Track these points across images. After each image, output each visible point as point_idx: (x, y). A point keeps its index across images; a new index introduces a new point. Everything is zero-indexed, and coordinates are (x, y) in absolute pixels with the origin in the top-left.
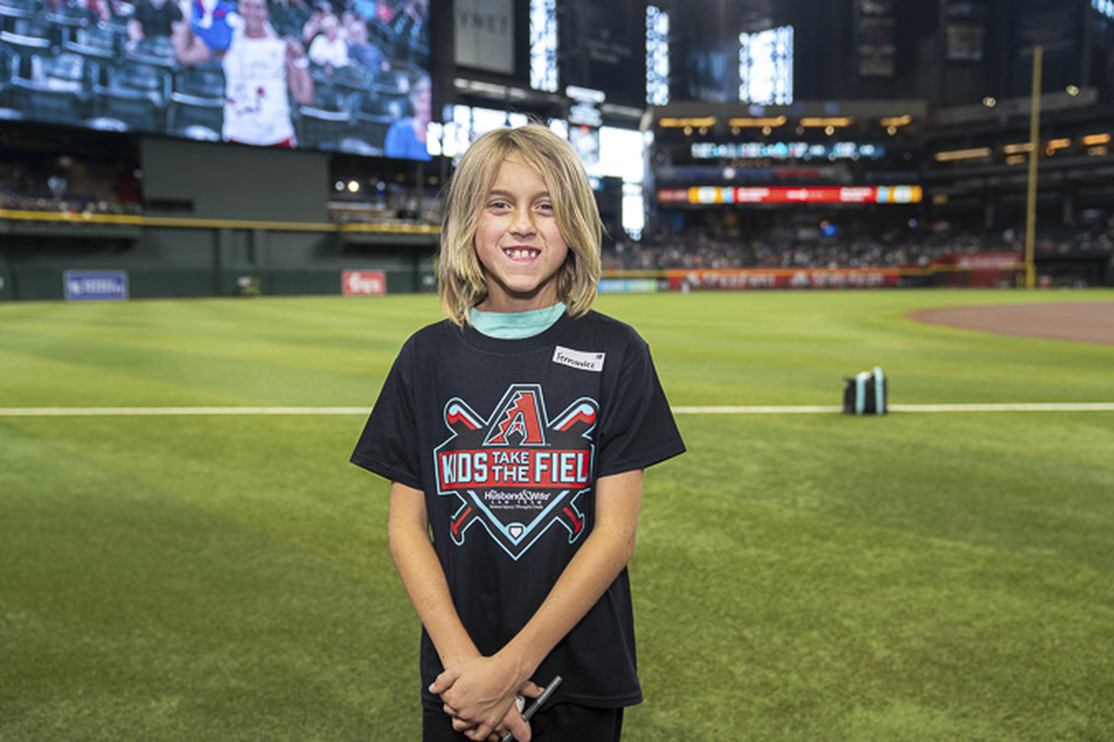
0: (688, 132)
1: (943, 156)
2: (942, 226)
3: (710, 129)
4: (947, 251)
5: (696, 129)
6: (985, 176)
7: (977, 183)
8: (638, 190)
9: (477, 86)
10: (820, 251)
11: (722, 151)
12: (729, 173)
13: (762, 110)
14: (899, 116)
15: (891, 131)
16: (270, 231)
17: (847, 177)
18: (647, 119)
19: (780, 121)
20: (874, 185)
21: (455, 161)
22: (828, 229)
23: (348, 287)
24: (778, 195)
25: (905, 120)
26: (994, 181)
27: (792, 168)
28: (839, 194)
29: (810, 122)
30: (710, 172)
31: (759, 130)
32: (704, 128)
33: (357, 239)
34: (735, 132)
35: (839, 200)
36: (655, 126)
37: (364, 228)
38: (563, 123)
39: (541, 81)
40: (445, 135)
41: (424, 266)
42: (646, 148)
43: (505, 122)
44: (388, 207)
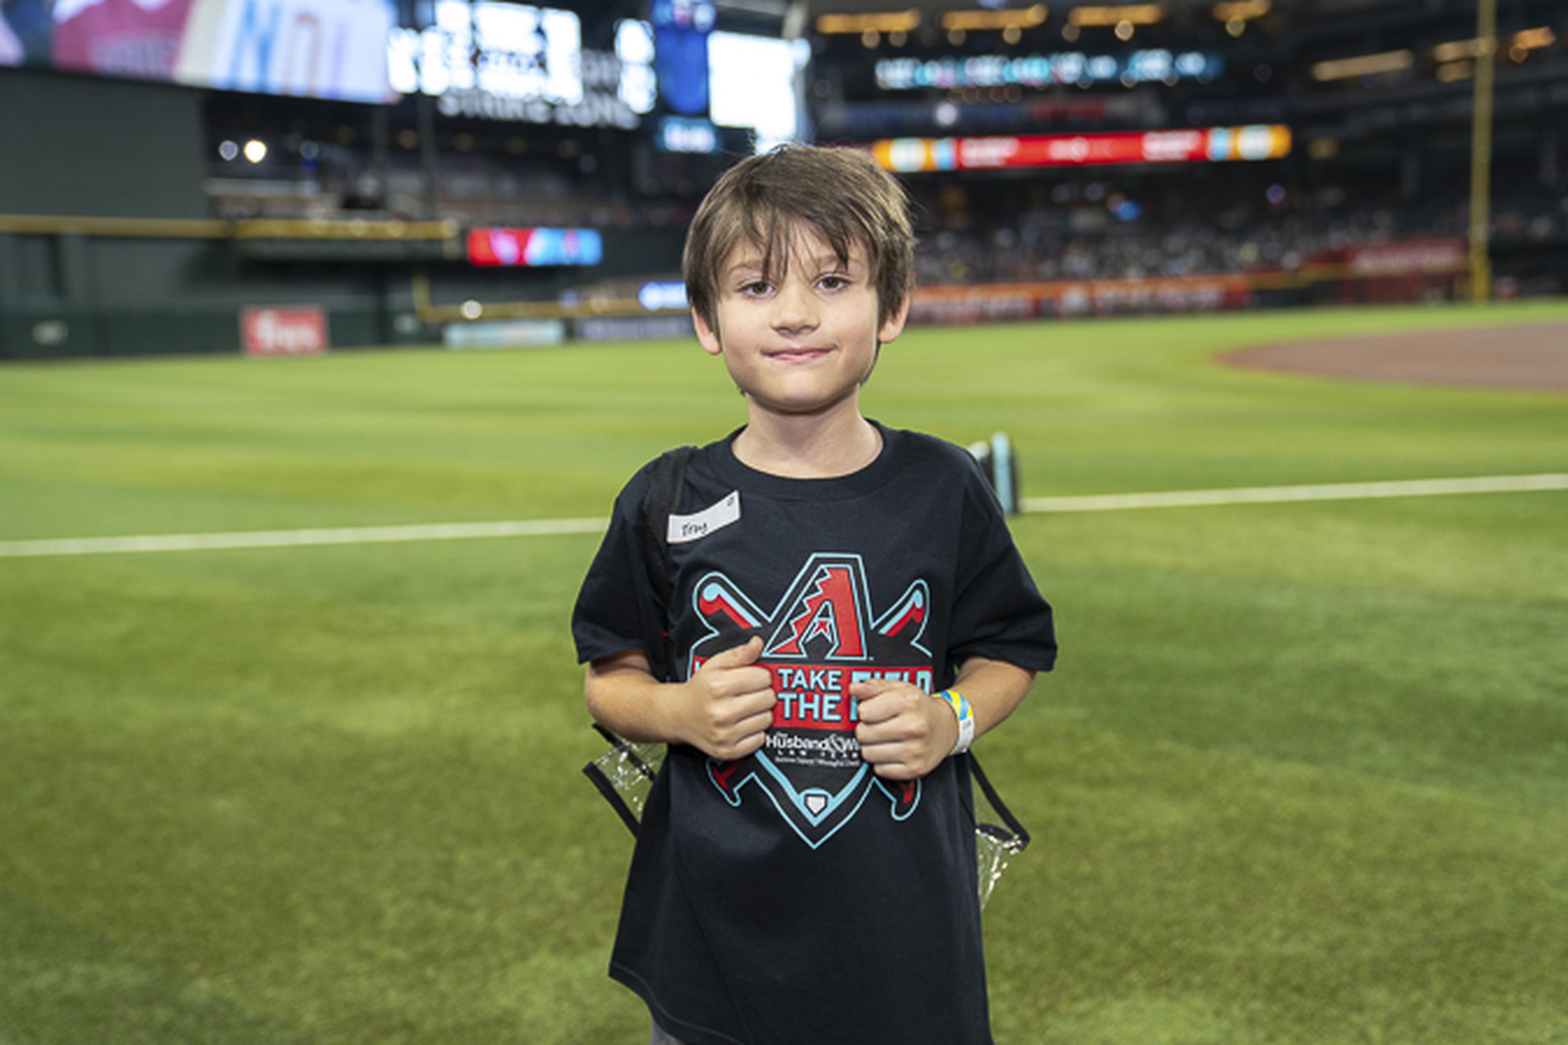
0: (870, 42)
1: (1328, 70)
2: (1329, 197)
3: (912, 36)
4: (1336, 239)
5: (884, 36)
6: (1402, 104)
7: (1386, 118)
10: (1110, 249)
11: (933, 74)
12: (946, 114)
15: (1234, 29)
16: (94, 238)
17: (1154, 113)
18: (795, 19)
19: (1033, 16)
20: (1203, 126)
21: (443, 103)
22: (1125, 209)
23: (253, 340)
24: (1034, 151)
25: (1254, 7)
26: (1417, 113)
27: (1059, 102)
28: (1140, 147)
29: (1090, 16)
30: (910, 113)
31: (998, 33)
32: (898, 34)
33: (267, 250)
34: (954, 40)
35: (1141, 158)
36: (810, 32)
37: (278, 228)
38: (644, 27)
40: (422, 54)
41: (397, 298)
42: (797, 72)
43: (535, 28)
44: (324, 188)
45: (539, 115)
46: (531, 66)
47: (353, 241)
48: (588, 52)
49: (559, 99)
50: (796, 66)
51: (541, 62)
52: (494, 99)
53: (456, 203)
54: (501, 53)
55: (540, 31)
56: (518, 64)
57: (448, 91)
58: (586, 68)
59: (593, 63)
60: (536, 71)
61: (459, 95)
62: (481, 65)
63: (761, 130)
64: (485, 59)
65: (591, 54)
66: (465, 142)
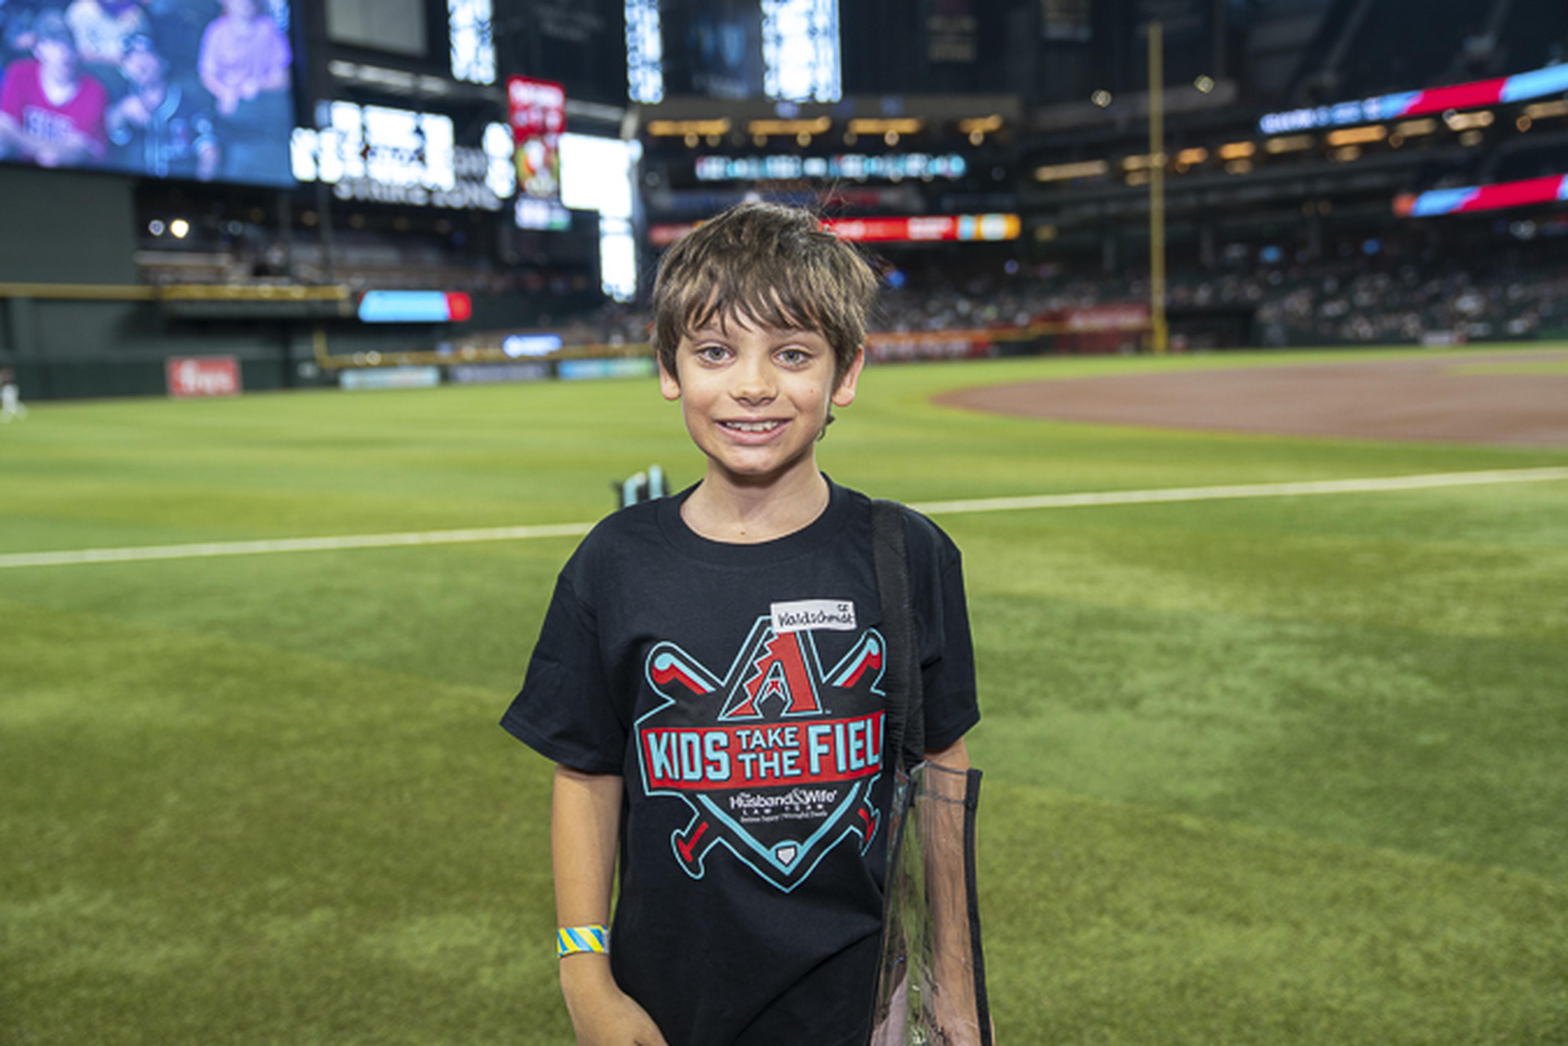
0: (691, 142)
1: (1047, 173)
2: (1049, 270)
3: (724, 138)
4: (1055, 304)
5: (702, 138)
6: (1101, 201)
7: (1090, 211)
8: (625, 227)
9: (371, 74)
11: (741, 169)
13: (796, 110)
14: (985, 115)
15: (976, 139)
16: (38, 301)
17: (916, 203)
18: (630, 124)
19: (820, 125)
20: (954, 214)
21: (339, 189)
22: (896, 279)
23: (178, 385)
25: (991, 123)
26: (1113, 208)
27: (842, 193)
28: (906, 228)
29: (864, 126)
30: (722, 199)
31: (793, 137)
32: (713, 137)
33: (187, 310)
34: (759, 142)
35: (906, 237)
36: (643, 135)
37: (197, 292)
38: (506, 129)
39: (469, 66)
40: (321, 149)
41: (300, 349)
42: (633, 165)
43: (414, 128)
44: (238, 259)
45: (418, 198)
46: (412, 159)
47: (261, 302)
48: (459, 148)
49: (435, 185)
50: (632, 162)
51: (420, 156)
52: (380, 186)
53: (348, 271)
54: (386, 148)
55: (419, 131)
56: (401, 158)
57: (343, 179)
58: (457, 161)
59: (464, 158)
60: (416, 164)
61: (351, 182)
62: (370, 158)
63: (603, 212)
64: (373, 154)
65: (462, 150)
66: (358, 221)
